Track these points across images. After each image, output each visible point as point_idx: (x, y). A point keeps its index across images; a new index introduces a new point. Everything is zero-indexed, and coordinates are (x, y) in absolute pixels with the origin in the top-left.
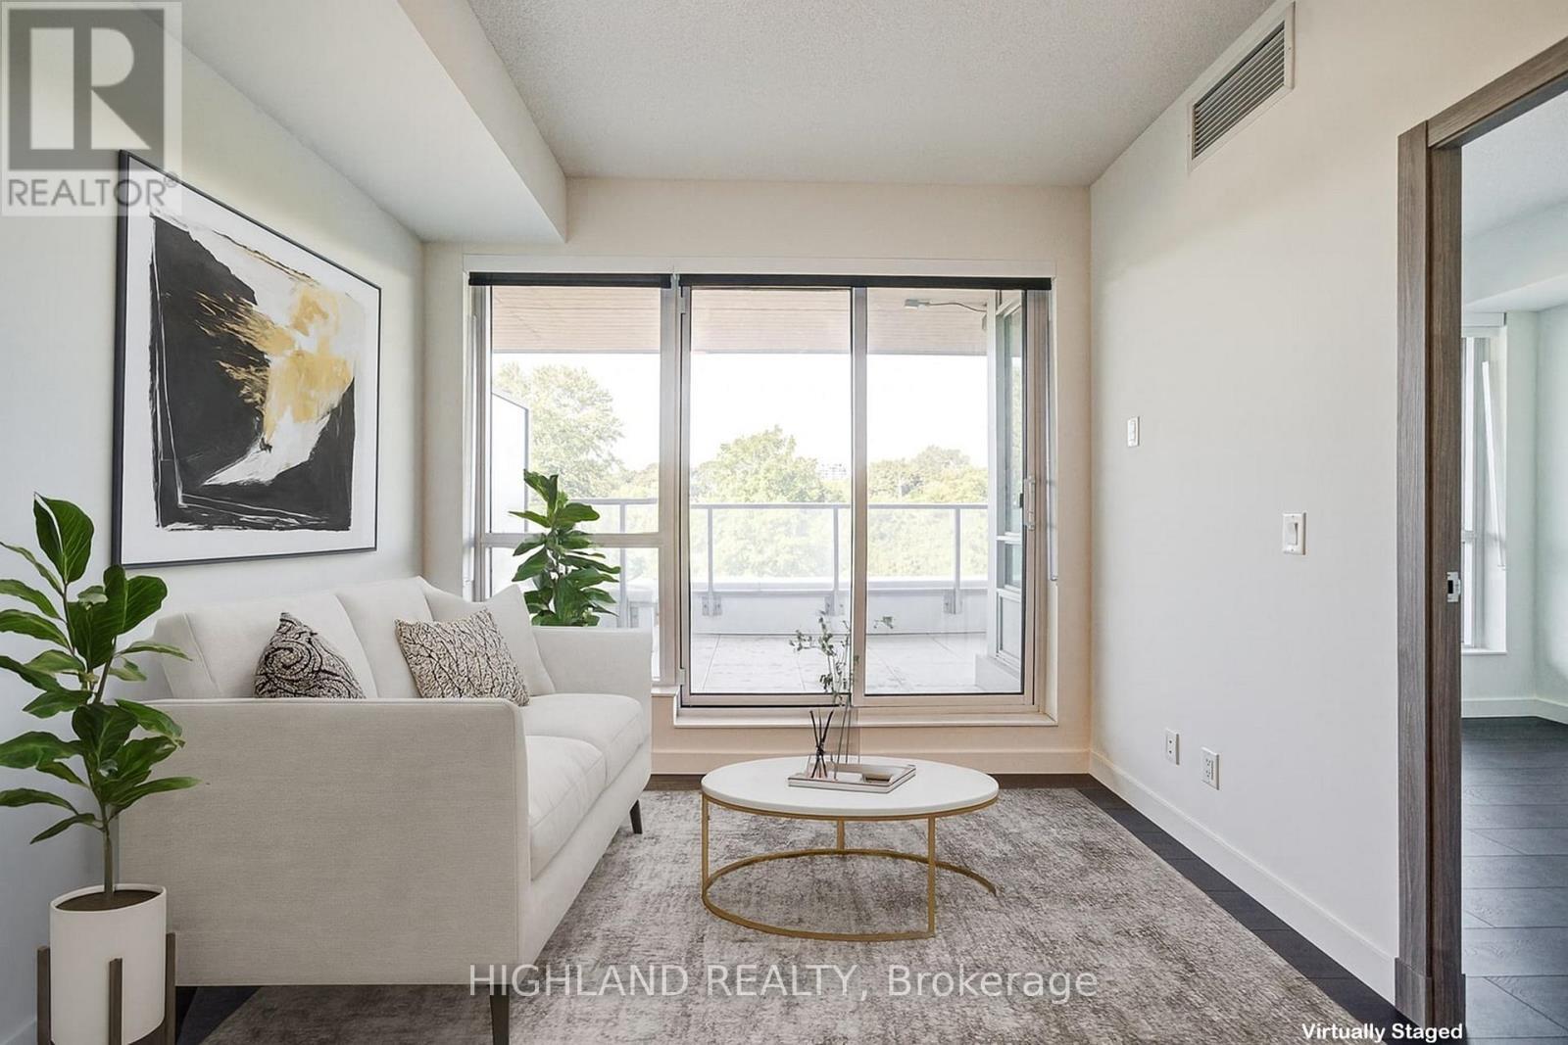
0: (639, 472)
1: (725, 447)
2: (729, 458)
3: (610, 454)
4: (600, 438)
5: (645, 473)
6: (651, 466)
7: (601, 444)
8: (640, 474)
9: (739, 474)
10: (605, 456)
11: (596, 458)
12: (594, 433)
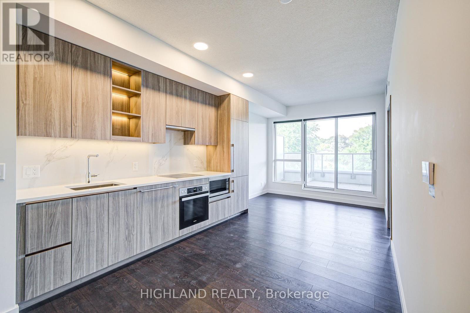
0: (327, 139)
1: (355, 131)
2: (357, 134)
3: (316, 135)
4: (313, 130)
5: (329, 139)
6: (332, 137)
7: (313, 132)
8: (327, 140)
9: (361, 140)
10: (314, 136)
11: (311, 136)
12: (310, 129)
